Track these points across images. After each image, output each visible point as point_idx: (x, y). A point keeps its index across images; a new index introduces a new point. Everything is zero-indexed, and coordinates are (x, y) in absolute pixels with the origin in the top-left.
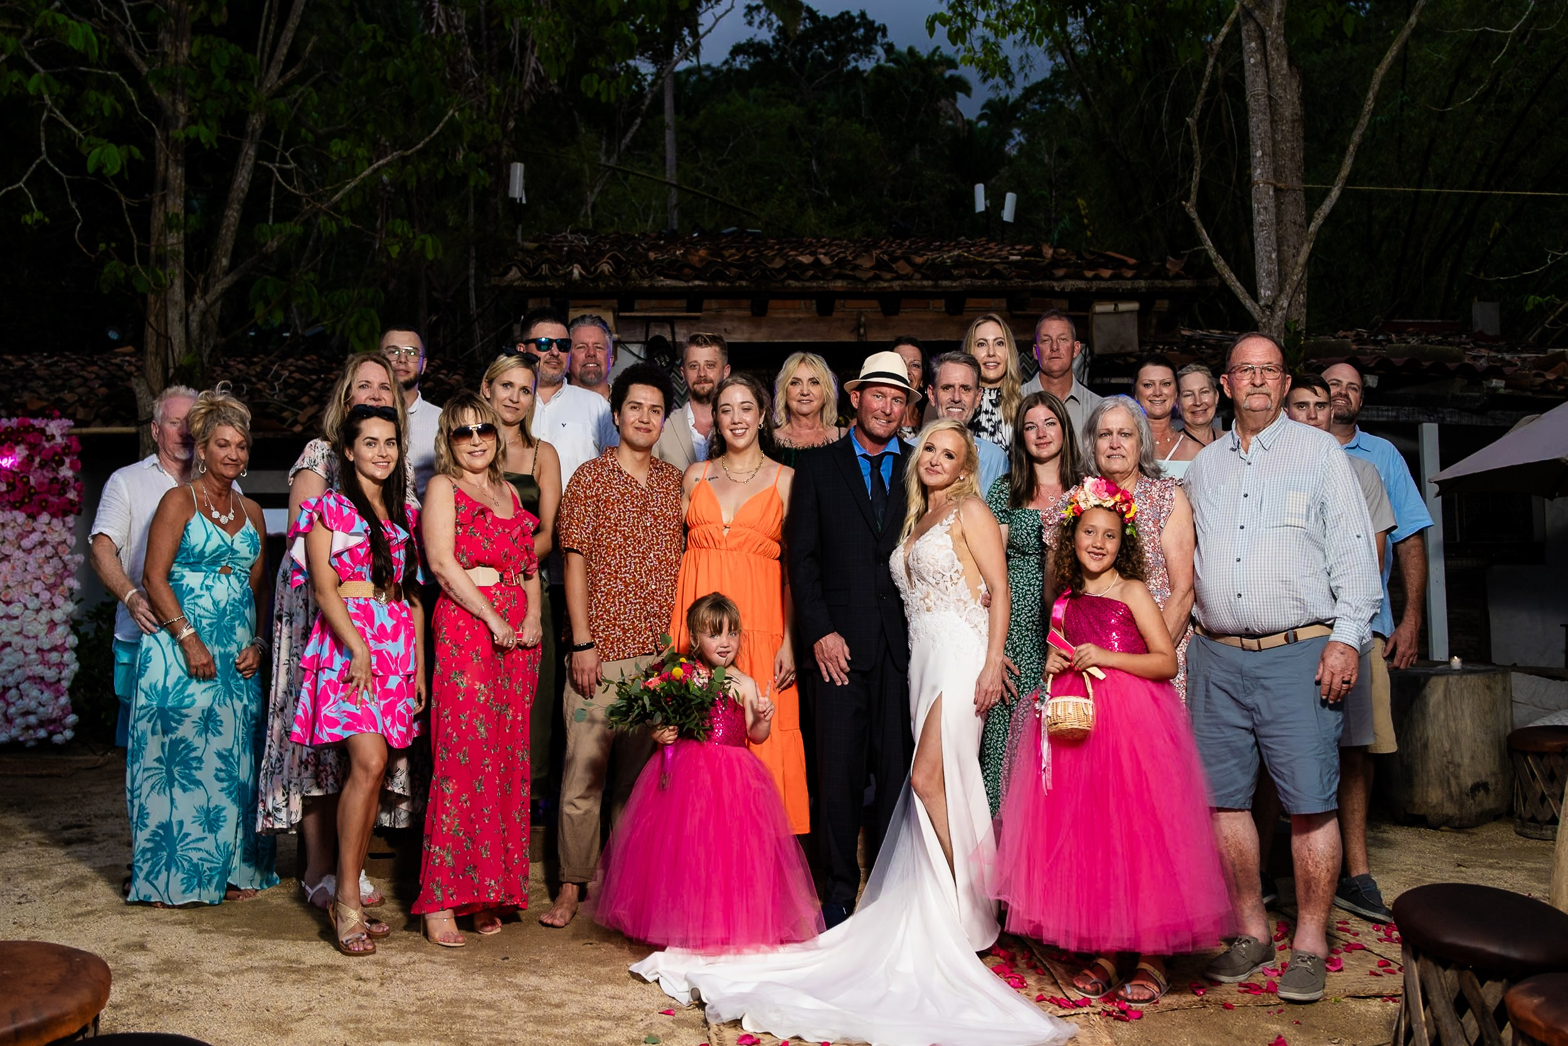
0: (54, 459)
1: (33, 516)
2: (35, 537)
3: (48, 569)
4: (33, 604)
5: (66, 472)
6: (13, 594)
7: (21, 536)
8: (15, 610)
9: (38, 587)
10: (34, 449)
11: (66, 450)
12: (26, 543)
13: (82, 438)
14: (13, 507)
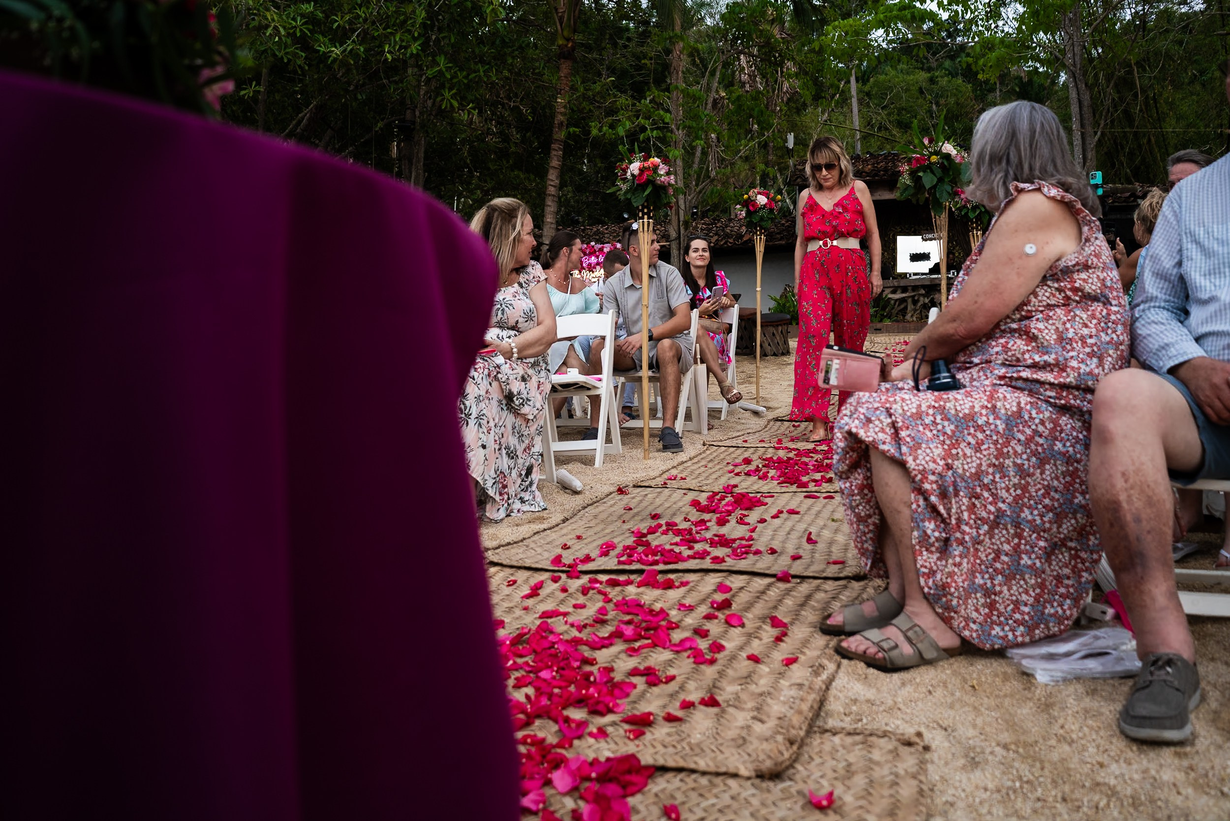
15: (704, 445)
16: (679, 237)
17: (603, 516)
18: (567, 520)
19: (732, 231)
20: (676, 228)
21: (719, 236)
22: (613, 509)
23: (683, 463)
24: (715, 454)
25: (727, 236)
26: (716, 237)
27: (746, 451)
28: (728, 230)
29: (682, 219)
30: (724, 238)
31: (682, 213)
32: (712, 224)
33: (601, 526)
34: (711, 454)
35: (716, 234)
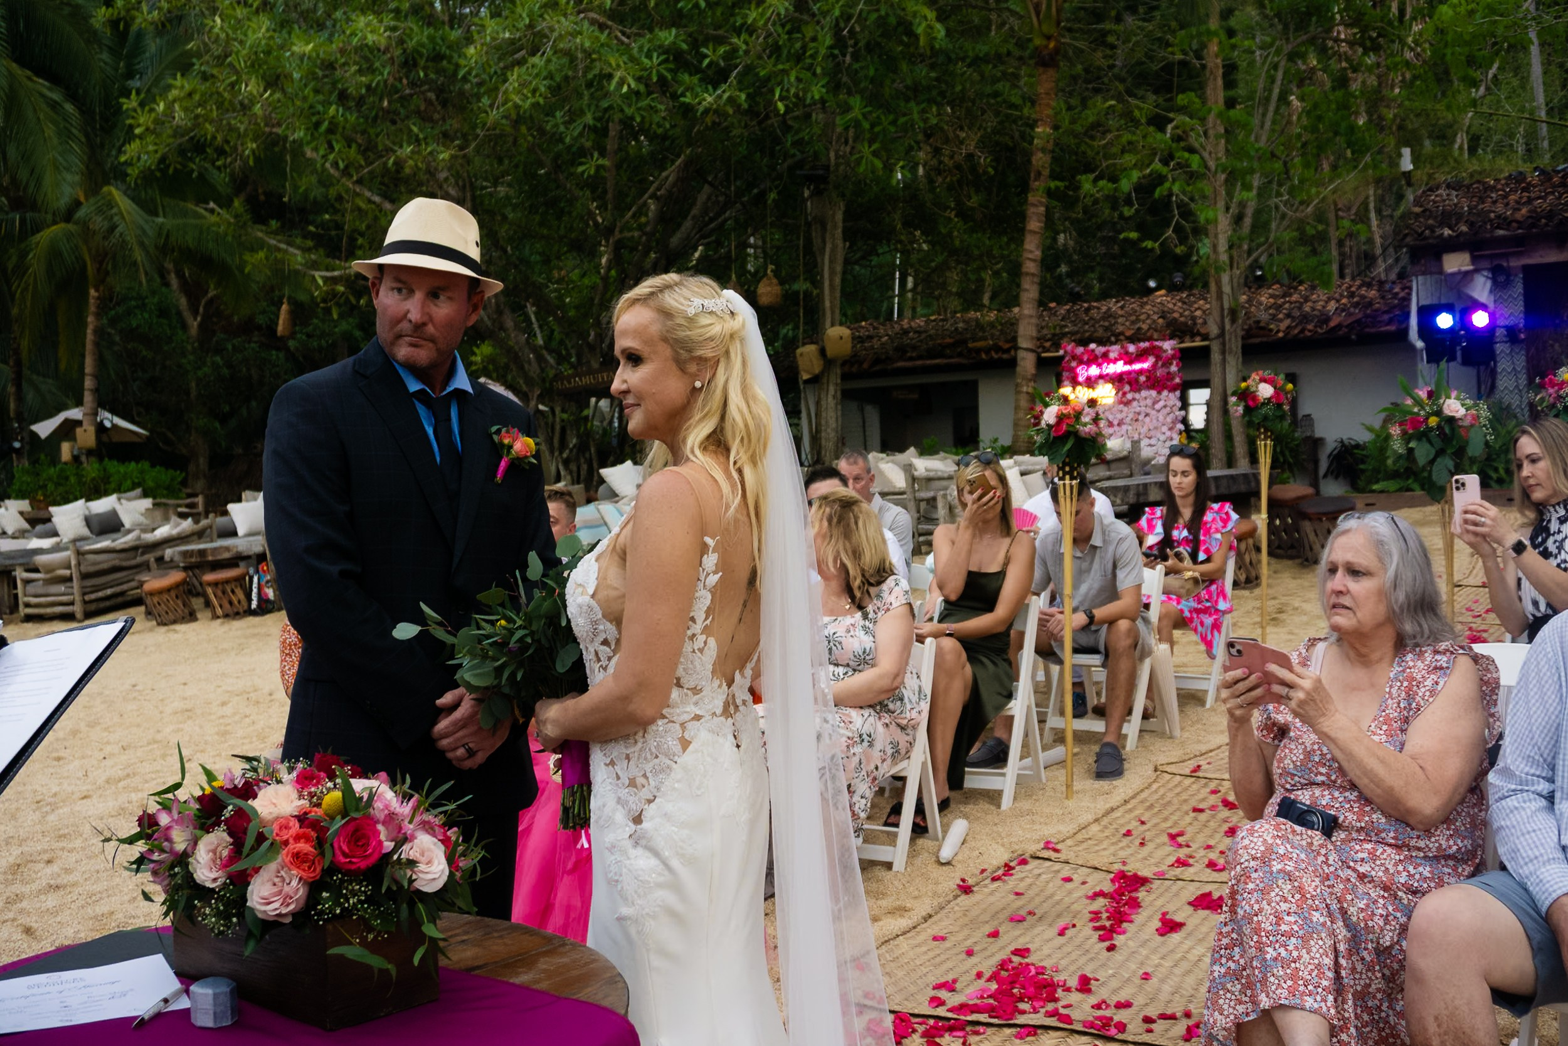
0: (1167, 363)
1: (1159, 393)
2: (1162, 403)
3: (1169, 420)
4: (1162, 438)
5: (1174, 368)
6: (1152, 433)
7: (1155, 403)
8: (1153, 441)
9: (1165, 429)
10: (1158, 358)
11: (1173, 357)
12: (1157, 407)
13: (1182, 350)
14: (1149, 388)
15: (1156, 770)
16: (1222, 334)
17: (974, 912)
18: (930, 916)
19: (1313, 309)
20: (1218, 319)
21: (1293, 318)
22: (992, 899)
23: (1113, 810)
24: (1162, 791)
25: (1305, 318)
26: (1287, 322)
27: (1205, 785)
28: (1307, 308)
29: (1226, 305)
30: (1300, 322)
31: (1225, 298)
32: (1284, 296)
33: (966, 932)
34: (1156, 791)
35: (1288, 316)
